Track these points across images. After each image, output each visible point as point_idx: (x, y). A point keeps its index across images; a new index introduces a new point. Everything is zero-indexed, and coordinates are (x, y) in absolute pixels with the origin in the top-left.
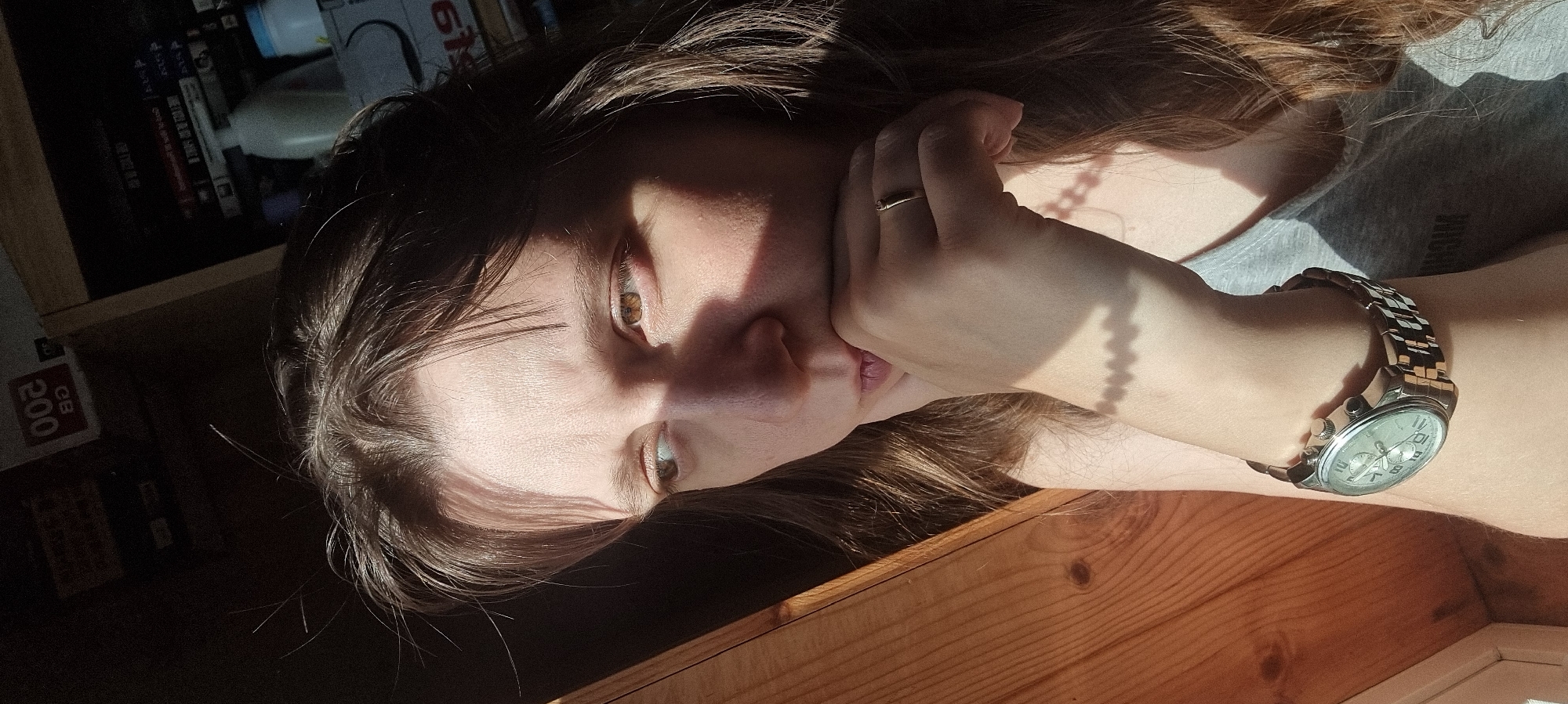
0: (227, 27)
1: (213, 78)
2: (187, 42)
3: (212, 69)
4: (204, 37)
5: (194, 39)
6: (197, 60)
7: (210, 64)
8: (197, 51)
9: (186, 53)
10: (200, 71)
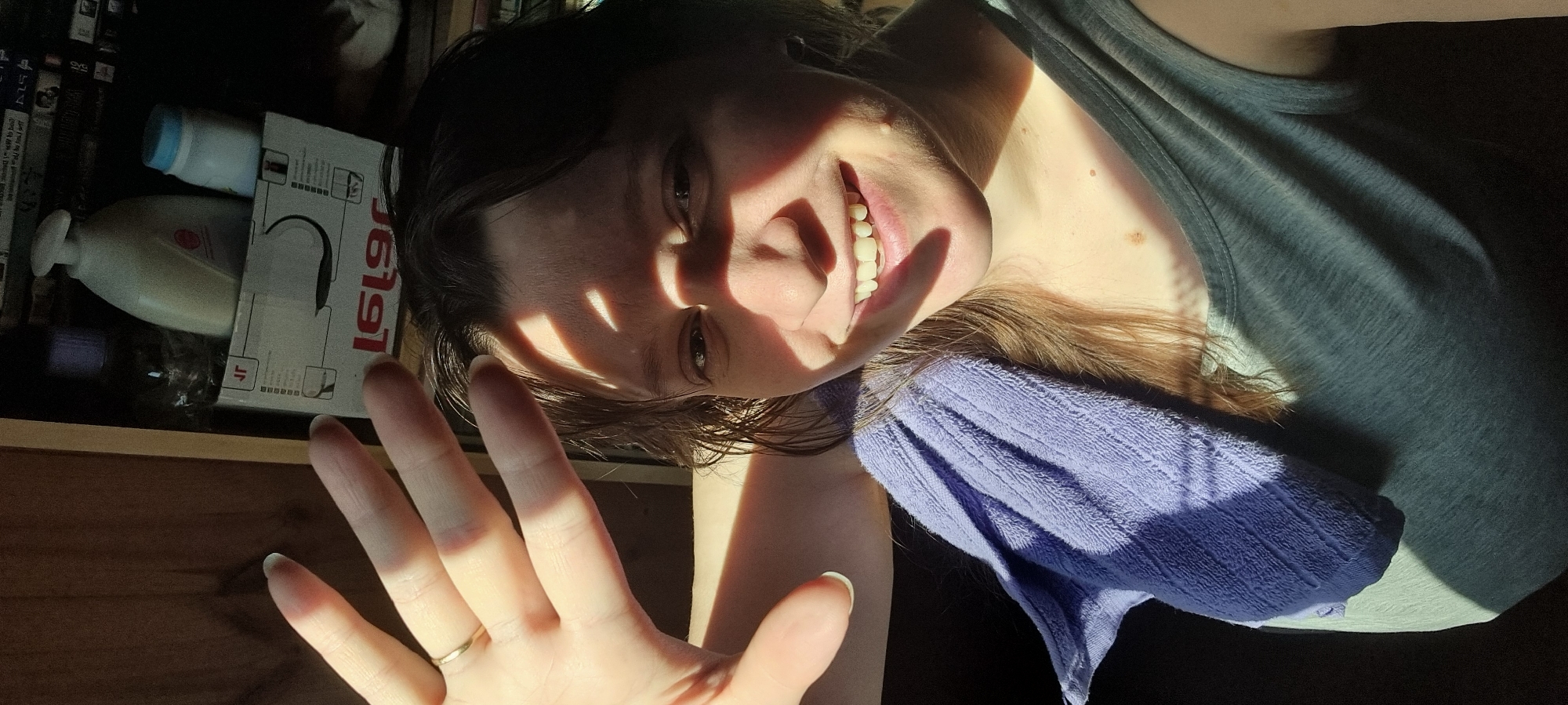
0: (98, 76)
1: (46, 124)
2: (39, 66)
3: (52, 114)
4: (63, 71)
5: (51, 69)
6: (41, 94)
7: (53, 108)
8: (47, 83)
9: (33, 80)
10: (36, 107)
